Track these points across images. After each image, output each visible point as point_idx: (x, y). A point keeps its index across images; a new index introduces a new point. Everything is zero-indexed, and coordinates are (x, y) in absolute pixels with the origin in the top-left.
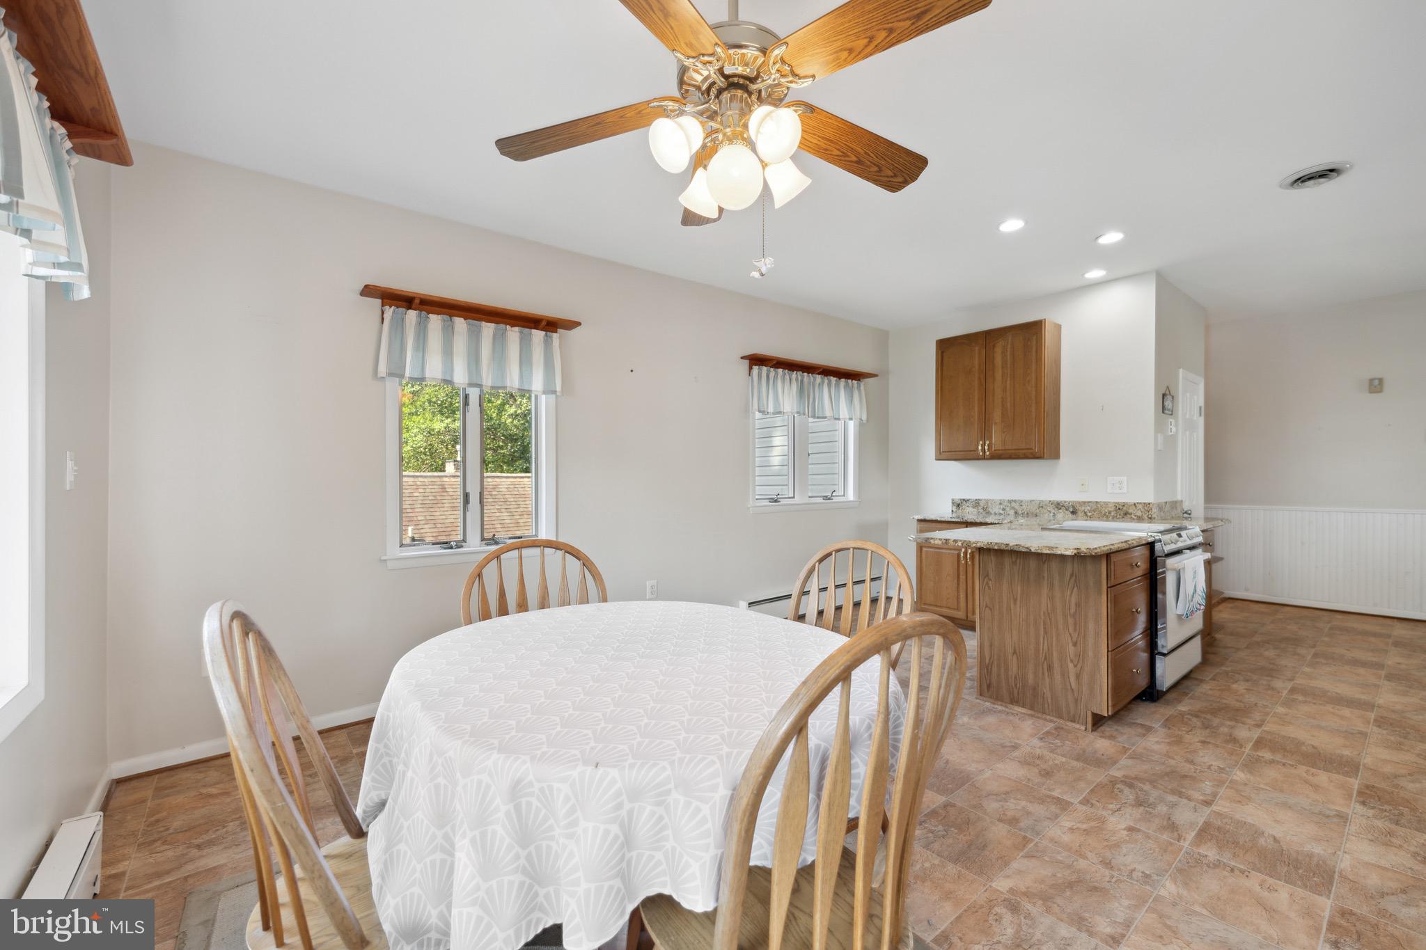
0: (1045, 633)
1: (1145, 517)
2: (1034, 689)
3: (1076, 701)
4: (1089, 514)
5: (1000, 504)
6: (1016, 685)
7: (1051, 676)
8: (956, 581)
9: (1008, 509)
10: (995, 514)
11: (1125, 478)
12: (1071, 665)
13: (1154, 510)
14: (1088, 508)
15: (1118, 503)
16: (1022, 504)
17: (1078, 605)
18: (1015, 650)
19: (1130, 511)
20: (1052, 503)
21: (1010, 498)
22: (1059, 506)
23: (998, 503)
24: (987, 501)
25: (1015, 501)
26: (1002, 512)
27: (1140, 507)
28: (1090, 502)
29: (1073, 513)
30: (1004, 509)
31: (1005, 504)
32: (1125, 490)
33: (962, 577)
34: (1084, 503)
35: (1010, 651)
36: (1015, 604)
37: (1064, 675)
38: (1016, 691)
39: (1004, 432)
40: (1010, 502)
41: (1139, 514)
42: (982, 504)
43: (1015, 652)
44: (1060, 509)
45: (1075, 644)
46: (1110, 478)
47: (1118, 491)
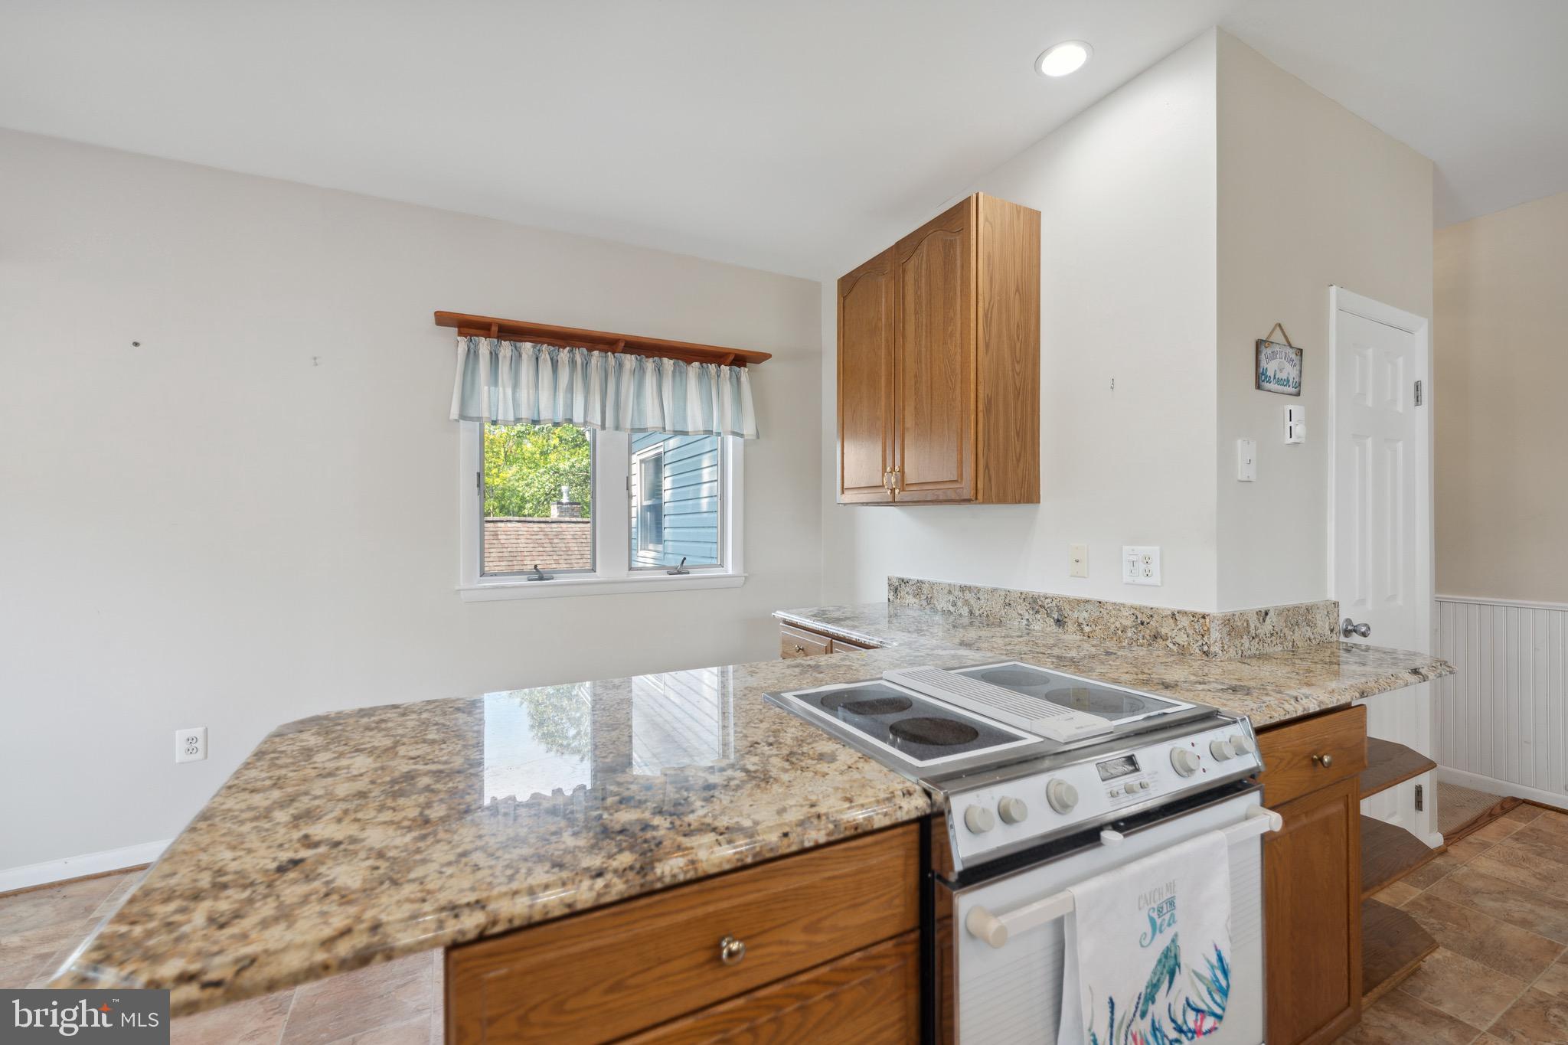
1: (1195, 648)
4: (1087, 629)
5: (950, 592)
9: (959, 604)
11: (1153, 550)
13: (1215, 635)
14: (1086, 615)
15: (1139, 609)
16: (980, 595)
19: (1164, 631)
20: (1024, 597)
21: (964, 583)
22: (1036, 604)
23: (946, 591)
24: (932, 585)
25: (969, 588)
27: (1184, 622)
28: (1087, 601)
29: (1059, 622)
30: (954, 604)
31: (956, 593)
32: (1156, 579)
34: (1079, 602)
40: (963, 589)
41: (1182, 639)
42: (925, 590)
44: (1037, 612)
46: (1126, 548)
47: (1143, 580)
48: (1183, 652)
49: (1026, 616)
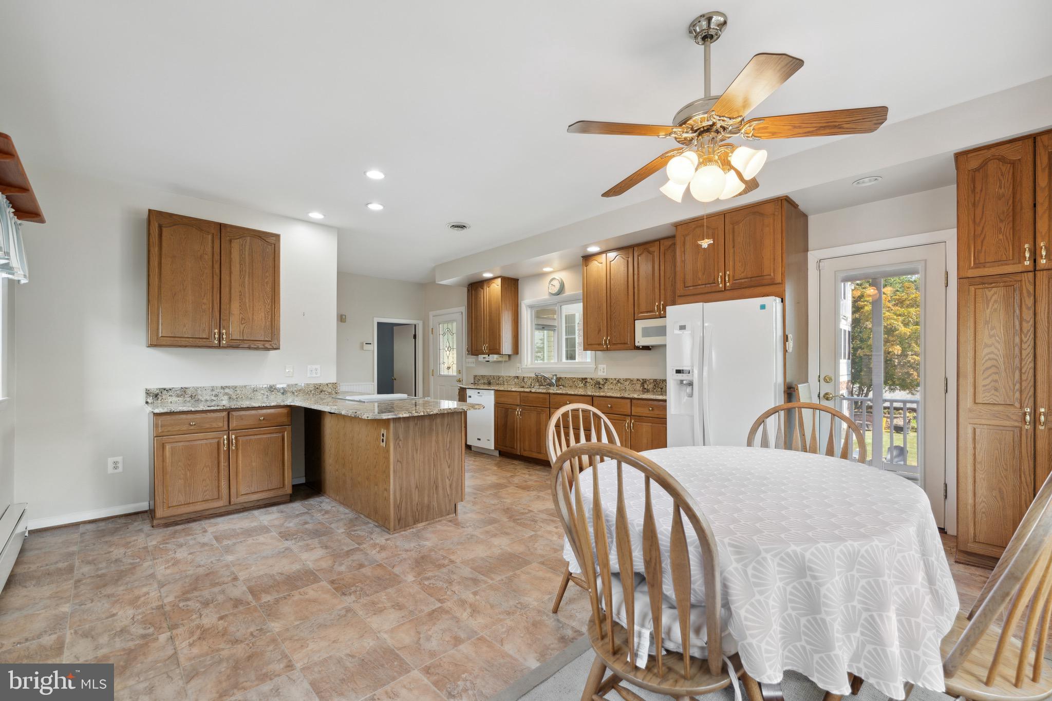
0: (434, 465)
1: (334, 392)
2: (428, 506)
3: (450, 501)
5: (212, 390)
6: (417, 510)
7: (437, 493)
8: (216, 470)
10: (206, 401)
11: (318, 367)
12: (447, 480)
15: (316, 384)
16: (235, 388)
17: (450, 442)
18: (417, 485)
19: (324, 389)
20: (263, 387)
21: (224, 385)
22: (271, 389)
23: (209, 390)
24: (196, 389)
25: (228, 387)
26: (213, 398)
28: (296, 384)
29: (283, 394)
30: (216, 396)
31: (218, 391)
32: (320, 375)
33: (223, 464)
34: (292, 385)
35: (413, 486)
36: (417, 453)
37: (444, 488)
38: (417, 514)
39: (242, 324)
40: (222, 388)
41: (330, 390)
42: (189, 392)
43: (417, 487)
44: (273, 391)
45: (449, 467)
46: (309, 366)
47: (315, 375)
48: (330, 394)
49: (267, 393)
